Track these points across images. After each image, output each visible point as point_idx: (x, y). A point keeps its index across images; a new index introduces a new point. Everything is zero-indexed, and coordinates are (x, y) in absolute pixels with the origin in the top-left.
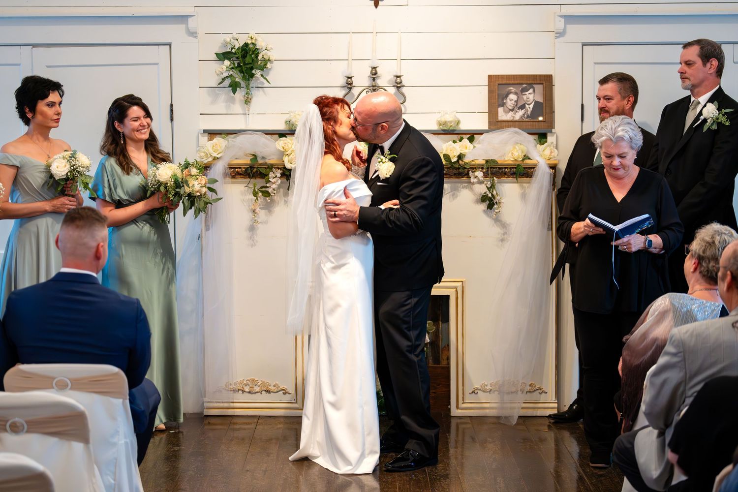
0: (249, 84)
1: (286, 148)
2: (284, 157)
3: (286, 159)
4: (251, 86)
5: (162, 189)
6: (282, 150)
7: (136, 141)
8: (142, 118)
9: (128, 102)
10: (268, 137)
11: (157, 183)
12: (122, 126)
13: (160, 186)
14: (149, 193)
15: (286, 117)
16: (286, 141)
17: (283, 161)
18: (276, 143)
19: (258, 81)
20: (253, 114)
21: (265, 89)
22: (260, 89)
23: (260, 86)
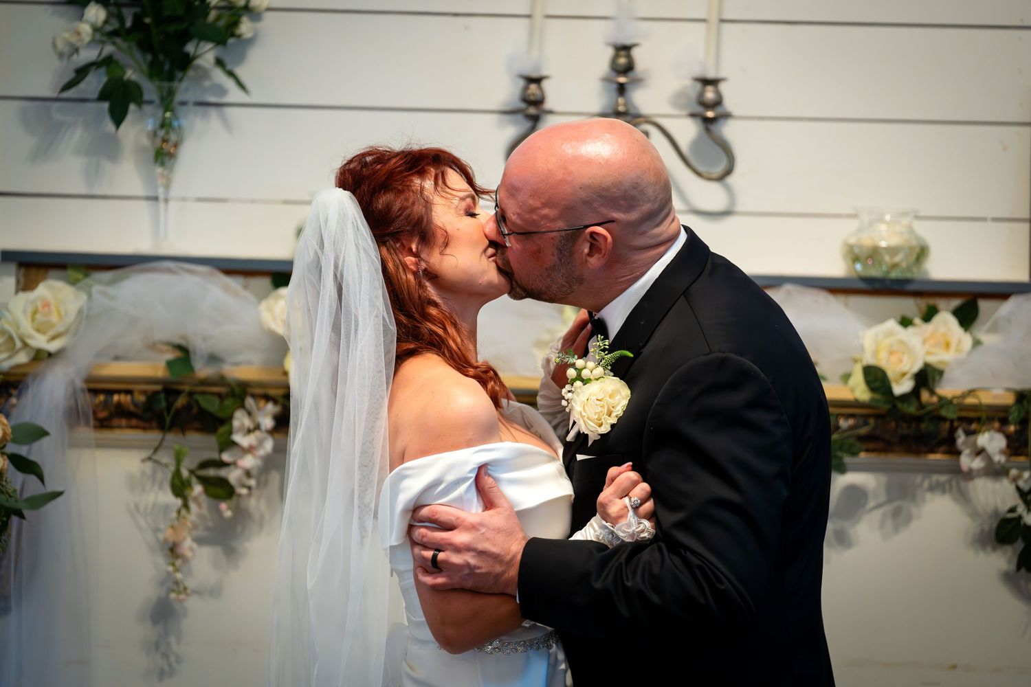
0: (171, 93)
6: (280, 331)
17: (286, 374)
18: (264, 305)
19: (207, 84)
20: (184, 199)
21: (228, 110)
22: (213, 112)
23: (212, 99)
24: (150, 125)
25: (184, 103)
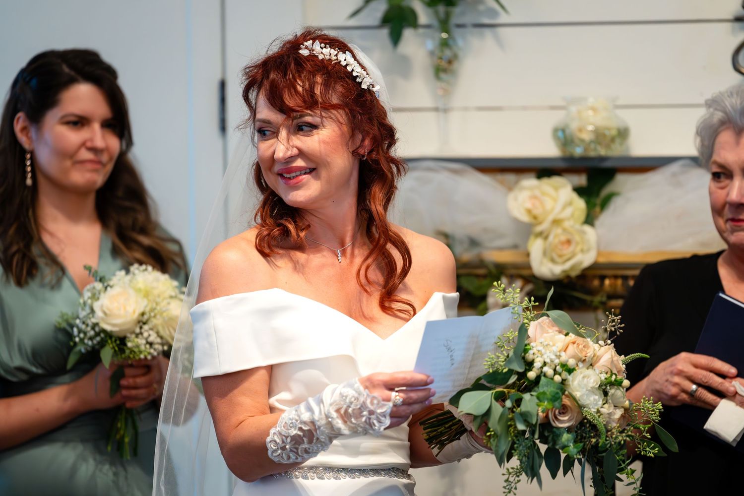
0: (448, 15)
1: (537, 211)
2: (532, 238)
3: (536, 247)
4: (455, 20)
5: (107, 355)
6: (525, 218)
7: (64, 190)
8: (96, 126)
9: (71, 67)
10: (485, 179)
11: (97, 334)
12: (33, 132)
13: (102, 344)
14: (72, 360)
15: (556, 118)
16: (537, 193)
17: (528, 255)
18: (511, 196)
19: (481, 8)
20: (466, 109)
21: (501, 30)
22: (488, 32)
23: (486, 21)
24: (430, 45)
25: (460, 26)
